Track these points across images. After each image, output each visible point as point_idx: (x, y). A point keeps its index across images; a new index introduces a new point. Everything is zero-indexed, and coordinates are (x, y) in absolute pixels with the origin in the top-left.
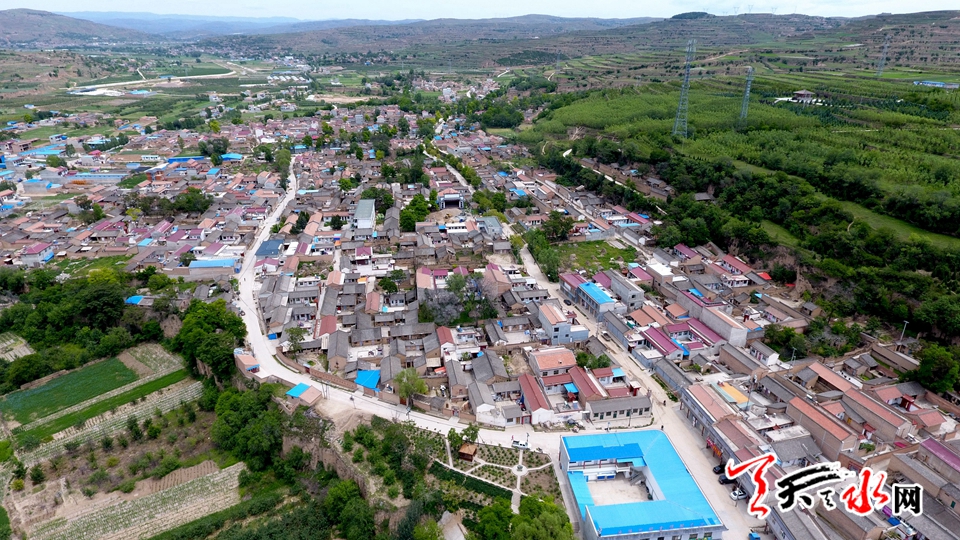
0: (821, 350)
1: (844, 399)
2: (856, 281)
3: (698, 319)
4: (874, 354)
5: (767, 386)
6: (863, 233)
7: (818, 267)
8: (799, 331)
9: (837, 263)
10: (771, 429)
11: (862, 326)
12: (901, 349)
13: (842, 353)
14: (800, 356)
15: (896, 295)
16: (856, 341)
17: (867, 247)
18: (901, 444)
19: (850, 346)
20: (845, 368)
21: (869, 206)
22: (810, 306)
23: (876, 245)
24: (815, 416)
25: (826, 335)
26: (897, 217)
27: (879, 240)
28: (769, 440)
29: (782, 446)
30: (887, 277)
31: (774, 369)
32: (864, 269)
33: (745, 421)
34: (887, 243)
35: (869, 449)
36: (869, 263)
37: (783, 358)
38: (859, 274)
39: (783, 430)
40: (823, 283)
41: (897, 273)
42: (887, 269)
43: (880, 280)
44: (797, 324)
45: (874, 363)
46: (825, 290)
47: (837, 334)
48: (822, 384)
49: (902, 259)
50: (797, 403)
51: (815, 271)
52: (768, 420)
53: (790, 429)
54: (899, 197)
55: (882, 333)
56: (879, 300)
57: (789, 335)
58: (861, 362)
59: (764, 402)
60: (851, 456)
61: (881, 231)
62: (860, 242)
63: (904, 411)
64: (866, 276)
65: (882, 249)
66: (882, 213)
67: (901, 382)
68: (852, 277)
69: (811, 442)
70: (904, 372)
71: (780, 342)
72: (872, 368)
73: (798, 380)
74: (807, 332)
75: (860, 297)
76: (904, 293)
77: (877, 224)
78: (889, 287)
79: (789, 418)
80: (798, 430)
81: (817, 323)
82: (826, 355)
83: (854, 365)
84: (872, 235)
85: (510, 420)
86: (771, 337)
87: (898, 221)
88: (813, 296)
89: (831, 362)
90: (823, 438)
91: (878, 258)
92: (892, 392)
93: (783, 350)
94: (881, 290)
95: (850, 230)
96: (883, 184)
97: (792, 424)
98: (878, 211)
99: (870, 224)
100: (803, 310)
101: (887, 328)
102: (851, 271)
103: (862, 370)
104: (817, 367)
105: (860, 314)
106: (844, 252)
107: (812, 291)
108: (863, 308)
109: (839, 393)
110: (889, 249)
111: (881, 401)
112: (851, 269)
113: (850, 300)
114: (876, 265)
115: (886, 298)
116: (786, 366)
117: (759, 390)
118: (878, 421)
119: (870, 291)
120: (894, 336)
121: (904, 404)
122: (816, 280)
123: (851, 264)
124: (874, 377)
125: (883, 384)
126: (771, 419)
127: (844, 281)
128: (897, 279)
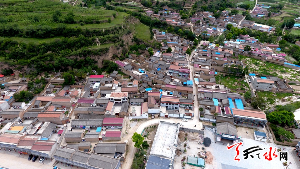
0: (37, 92)
1: (52, 103)
2: (33, 63)
4: (52, 83)
5: (27, 116)
6: (24, 47)
7: (18, 64)
8: (26, 89)
9: (23, 60)
10: (38, 130)
12: (57, 77)
13: (43, 88)
14: (31, 98)
15: (46, 62)
16: (45, 82)
17: (29, 51)
18: (73, 105)
19: (44, 85)
20: (47, 93)
21: (21, 36)
22: (24, 79)
23: (31, 49)
24: (48, 116)
25: (35, 86)
26: (32, 37)
27: (31, 47)
28: (39, 135)
29: (45, 133)
30: (41, 58)
31: (26, 108)
32: (33, 59)
33: (28, 135)
34: (34, 47)
35: (67, 113)
36: (33, 56)
37: (27, 102)
38: (32, 61)
39: (42, 128)
40: (23, 69)
41: (43, 56)
42: (39, 56)
43: (39, 60)
44: (23, 88)
45: (54, 86)
46: (25, 71)
47: (38, 83)
48: (44, 103)
49: (41, 51)
50: (40, 116)
51: (18, 66)
52: (35, 128)
53: (43, 125)
54: (28, 30)
55: (50, 75)
56: (43, 66)
57: (23, 93)
58: (50, 88)
59: (29, 122)
60: (64, 119)
61: (29, 44)
62: (25, 50)
63: (68, 96)
64: (35, 61)
65: (33, 49)
66: (26, 38)
67: (63, 87)
68: (31, 63)
69: (52, 124)
70: (62, 83)
71: (22, 97)
72: (54, 88)
73: (36, 106)
74: (29, 88)
75: (37, 68)
76: (48, 61)
77: (28, 42)
78: (43, 61)
80: (46, 124)
81: (30, 83)
82: (39, 92)
83: (49, 90)
84: (28, 46)
89: (42, 94)
90: (54, 120)
91: (34, 53)
92: (62, 92)
93: (24, 99)
94: (42, 63)
95: (20, 48)
96: (20, 27)
97: (43, 123)
98: (24, 37)
99: (25, 43)
100: (22, 81)
101: (51, 73)
102: (29, 61)
103: (52, 90)
104: (39, 98)
105: (41, 73)
106: (23, 56)
107: (22, 73)
108: (41, 71)
109: (50, 103)
110: (36, 49)
111: (62, 97)
113: (35, 71)
114: (35, 56)
115: (45, 65)
116: (29, 104)
117: (26, 119)
118: (65, 103)
119: (39, 64)
120: (54, 74)
121: (68, 93)
122: (20, 69)
123: (28, 59)
124: (56, 90)
125: (59, 91)
126: (36, 126)
127: (29, 66)
128: (44, 57)
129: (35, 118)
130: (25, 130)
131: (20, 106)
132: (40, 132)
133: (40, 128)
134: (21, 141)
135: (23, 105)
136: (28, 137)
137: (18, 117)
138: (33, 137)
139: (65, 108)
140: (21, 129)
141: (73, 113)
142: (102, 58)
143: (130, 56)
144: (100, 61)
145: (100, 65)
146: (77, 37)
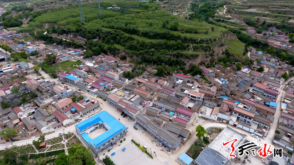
0: (137, 75)
1: (145, 85)
2: (140, 55)
3: (105, 76)
4: (148, 72)
5: (127, 88)
6: (138, 43)
7: (131, 53)
8: (131, 71)
9: (135, 51)
10: (131, 98)
11: (144, 66)
12: (153, 69)
13: (141, 74)
14: (133, 78)
15: (149, 56)
16: (144, 70)
17: (140, 45)
18: (158, 91)
19: (143, 71)
20: (143, 77)
21: (138, 35)
22: (132, 64)
23: (142, 45)
24: (140, 91)
25: (137, 70)
26: (145, 37)
27: (142, 43)
28: (132, 101)
29: (135, 102)
30: (146, 52)
31: (128, 83)
32: (141, 51)
33: (125, 99)
34: (144, 44)
35: (153, 94)
36: (142, 50)
37: (129, 80)
38: (140, 53)
39: (134, 98)
40: (133, 57)
41: (148, 51)
42: (146, 50)
43: (145, 53)
44: (130, 70)
45: (149, 74)
46: (134, 59)
47: (139, 69)
48: (139, 83)
49: (148, 47)
50: (135, 90)
51: (130, 55)
52: (130, 97)
53: (135, 97)
54: (144, 31)
55: (148, 66)
56: (146, 58)
57: (129, 73)
58: (146, 75)
59: (128, 92)
60: (150, 98)
61: (142, 41)
62: (138, 45)
63: (157, 83)
64: (142, 53)
65: (143, 45)
66: (141, 36)
67: (155, 76)
68: (139, 54)
69: (141, 98)
70: (155, 74)
71: (127, 76)
72: (149, 75)
73: (134, 84)
74: (133, 71)
75: (142, 59)
76: (150, 55)
77: (141, 39)
78: (147, 55)
79: (134, 94)
80: (137, 96)
81: (134, 68)
82: (138, 76)
83: (145, 76)
84: (140, 42)
85: (55, 128)
86: (125, 75)
87: (145, 38)
88: (132, 61)
89: (140, 77)
90: (143, 96)
91: (143, 48)
92: (153, 80)
93: (128, 77)
94: (146, 56)
95: (135, 42)
96: (140, 29)
97: (136, 95)
98: (140, 36)
99: (139, 40)
100: (130, 66)
101: (149, 65)
102: (138, 53)
103: (147, 77)
104: (137, 79)
105: (143, 63)
106: (136, 48)
107: (131, 60)
108: (143, 61)
109: (143, 84)
110: (145, 45)
111: (152, 82)
112: (138, 52)
113: (140, 60)
114: (143, 50)
115: (147, 57)
116: (130, 81)
117: (126, 90)
118: (153, 87)
119: (143, 56)
120: (151, 66)
121: (157, 81)
122: (131, 57)
123: (138, 51)
124: (149, 77)
125: (152, 78)
126: (131, 96)
127: (137, 56)
128: (148, 52)
129: (132, 91)
130: (124, 96)
131: (125, 81)
132: (132, 100)
133: (133, 97)
134: (120, 101)
135: (127, 80)
136: (125, 100)
137: (121, 87)
138: (127, 102)
139: (152, 91)
140: (122, 94)
141: (157, 96)
142: (191, 62)
143: (216, 66)
144: (188, 64)
145: (187, 68)
146: (176, 41)
